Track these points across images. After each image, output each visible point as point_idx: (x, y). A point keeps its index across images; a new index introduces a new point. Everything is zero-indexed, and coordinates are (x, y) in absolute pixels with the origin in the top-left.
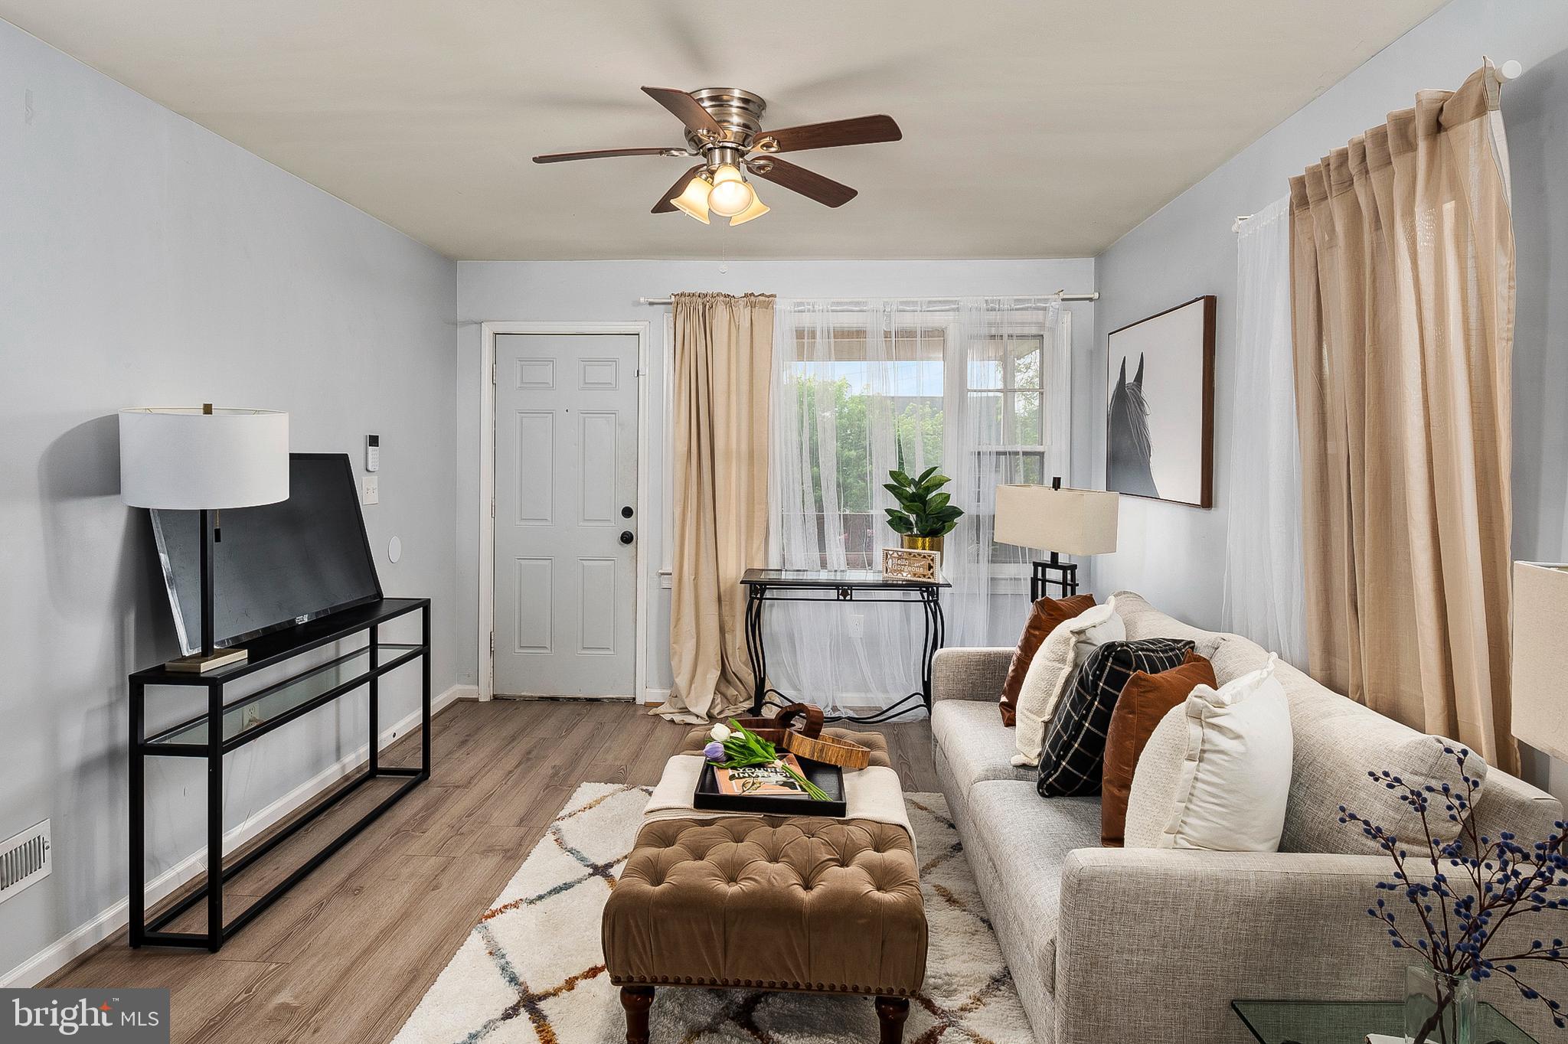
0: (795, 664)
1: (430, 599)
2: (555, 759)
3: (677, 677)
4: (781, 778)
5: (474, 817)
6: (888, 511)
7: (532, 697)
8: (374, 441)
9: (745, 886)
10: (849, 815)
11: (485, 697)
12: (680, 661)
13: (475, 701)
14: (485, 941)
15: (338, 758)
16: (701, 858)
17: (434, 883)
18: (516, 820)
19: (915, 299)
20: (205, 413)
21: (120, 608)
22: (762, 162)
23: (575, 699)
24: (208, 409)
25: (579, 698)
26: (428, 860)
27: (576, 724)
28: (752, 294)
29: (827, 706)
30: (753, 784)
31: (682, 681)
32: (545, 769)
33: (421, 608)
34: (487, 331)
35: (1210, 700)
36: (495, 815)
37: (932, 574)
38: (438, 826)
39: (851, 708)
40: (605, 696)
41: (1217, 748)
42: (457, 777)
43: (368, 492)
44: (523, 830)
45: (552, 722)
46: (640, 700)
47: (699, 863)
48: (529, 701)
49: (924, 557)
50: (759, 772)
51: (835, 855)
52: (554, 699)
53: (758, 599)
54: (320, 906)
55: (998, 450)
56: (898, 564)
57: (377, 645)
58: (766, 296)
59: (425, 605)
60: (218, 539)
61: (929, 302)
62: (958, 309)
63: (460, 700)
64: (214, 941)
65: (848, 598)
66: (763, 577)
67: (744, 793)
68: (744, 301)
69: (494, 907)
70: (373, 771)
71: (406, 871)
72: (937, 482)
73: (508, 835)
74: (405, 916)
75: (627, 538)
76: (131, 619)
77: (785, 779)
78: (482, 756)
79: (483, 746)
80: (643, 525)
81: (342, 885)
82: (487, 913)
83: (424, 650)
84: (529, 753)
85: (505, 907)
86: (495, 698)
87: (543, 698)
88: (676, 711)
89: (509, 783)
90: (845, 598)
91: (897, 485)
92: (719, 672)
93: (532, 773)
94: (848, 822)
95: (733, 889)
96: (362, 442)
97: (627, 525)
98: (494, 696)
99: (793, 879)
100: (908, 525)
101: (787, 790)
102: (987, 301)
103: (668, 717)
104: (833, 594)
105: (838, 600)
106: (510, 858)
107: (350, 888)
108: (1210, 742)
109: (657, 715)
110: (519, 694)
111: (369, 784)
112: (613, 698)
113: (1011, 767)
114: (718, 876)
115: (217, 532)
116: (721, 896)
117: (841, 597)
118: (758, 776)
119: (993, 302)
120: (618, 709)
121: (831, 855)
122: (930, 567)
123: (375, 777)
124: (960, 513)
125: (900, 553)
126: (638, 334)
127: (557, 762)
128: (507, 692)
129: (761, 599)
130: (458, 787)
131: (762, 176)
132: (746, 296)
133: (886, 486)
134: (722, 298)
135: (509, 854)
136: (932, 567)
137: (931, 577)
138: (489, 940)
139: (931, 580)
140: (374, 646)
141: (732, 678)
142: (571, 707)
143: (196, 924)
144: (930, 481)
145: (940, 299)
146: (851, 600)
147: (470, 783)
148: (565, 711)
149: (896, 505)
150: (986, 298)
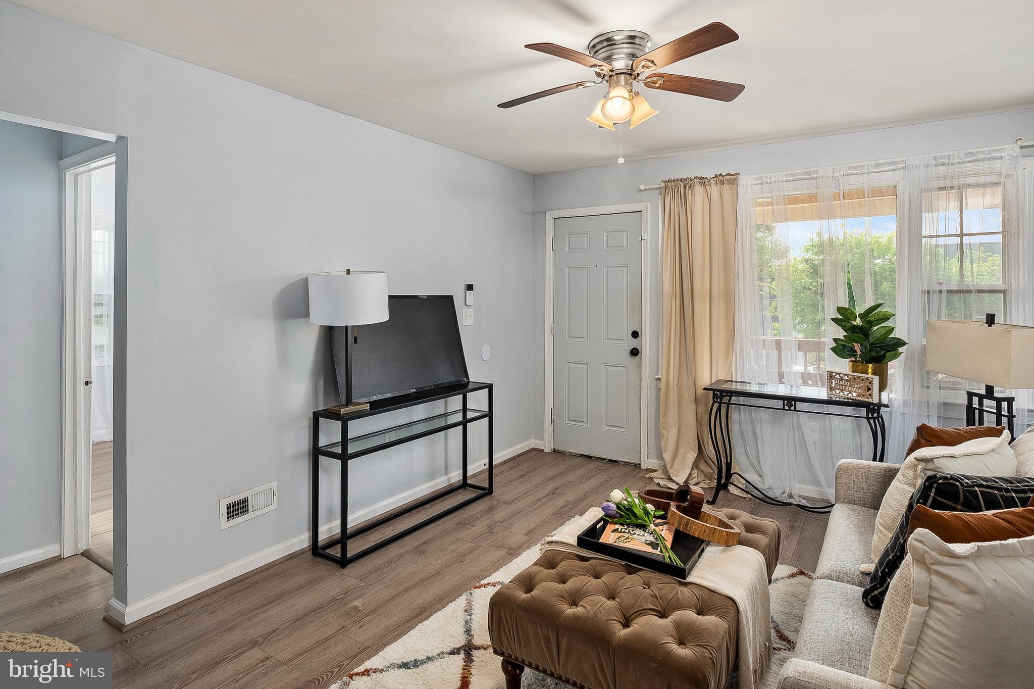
0: (758, 456)
1: (493, 384)
2: (570, 496)
3: (664, 453)
4: (651, 538)
5: (504, 523)
6: (835, 340)
7: (576, 454)
8: (470, 287)
9: (579, 610)
10: (690, 579)
11: (548, 450)
12: (667, 442)
13: (542, 451)
14: (466, 602)
15: (446, 473)
16: (565, 583)
17: (462, 559)
18: (526, 531)
19: (863, 164)
20: (347, 274)
21: (315, 377)
22: (655, 79)
23: (602, 459)
24: (348, 272)
25: (604, 459)
26: (466, 543)
27: (596, 475)
28: (721, 175)
29: (784, 492)
30: (628, 538)
31: (667, 456)
32: (560, 502)
33: (488, 389)
34: (549, 217)
35: (930, 546)
36: (516, 525)
37: (870, 395)
38: (481, 525)
39: (804, 498)
40: (621, 460)
41: (945, 598)
42: (507, 497)
43: (466, 318)
44: (527, 538)
45: (580, 472)
46: (643, 466)
47: (562, 586)
48: (574, 455)
49: (863, 380)
50: (638, 531)
51: (657, 607)
52: (589, 457)
53: (718, 402)
54: (401, 556)
55: (948, 289)
56: (840, 385)
57: (467, 409)
58: (732, 175)
59: (490, 387)
60: (356, 342)
61: (876, 164)
62: (905, 168)
63: (534, 449)
64: (344, 562)
65: (793, 408)
66: (725, 387)
67: (616, 544)
68: (714, 181)
69: (484, 582)
70: (464, 484)
71: (451, 547)
72: (881, 316)
73: (515, 540)
74: (438, 573)
75: (635, 352)
76: (321, 382)
77: (653, 540)
78: (528, 486)
79: (532, 480)
80: (646, 344)
81: (417, 547)
82: (478, 585)
83: (490, 415)
84: (556, 489)
85: (488, 584)
86: (554, 451)
87: (582, 455)
88: (665, 477)
89: (535, 506)
90: (790, 408)
91: (844, 317)
92: (696, 454)
93: (552, 503)
94: (686, 584)
95: (570, 611)
96: (463, 288)
97: (634, 343)
98: (554, 449)
99: (617, 616)
100: (852, 353)
101: (649, 549)
102: (935, 158)
103: (656, 481)
104: (779, 404)
105: (784, 409)
106: (510, 554)
107: (419, 551)
108: (937, 591)
109: (651, 478)
110: (568, 451)
111: (461, 491)
112: (626, 462)
113: (858, 573)
114: (564, 598)
115: (356, 339)
116: (560, 613)
117: (786, 407)
118: (635, 534)
119: (942, 157)
120: (627, 469)
121: (654, 606)
122: (869, 389)
123: (465, 488)
124: (904, 344)
125: (842, 376)
126: (641, 211)
127: (570, 499)
128: (561, 448)
129: (728, 404)
130: (505, 503)
131: (658, 88)
132: (716, 176)
133: (834, 320)
134: (698, 180)
135: (511, 551)
136: (870, 389)
137: (869, 397)
138: (469, 603)
139: (870, 400)
140: (465, 409)
141: (708, 460)
142: (598, 463)
143: (336, 552)
144: (873, 316)
145: (887, 161)
146: (795, 410)
147: (513, 502)
148: (592, 465)
149: (841, 334)
150: (933, 155)
